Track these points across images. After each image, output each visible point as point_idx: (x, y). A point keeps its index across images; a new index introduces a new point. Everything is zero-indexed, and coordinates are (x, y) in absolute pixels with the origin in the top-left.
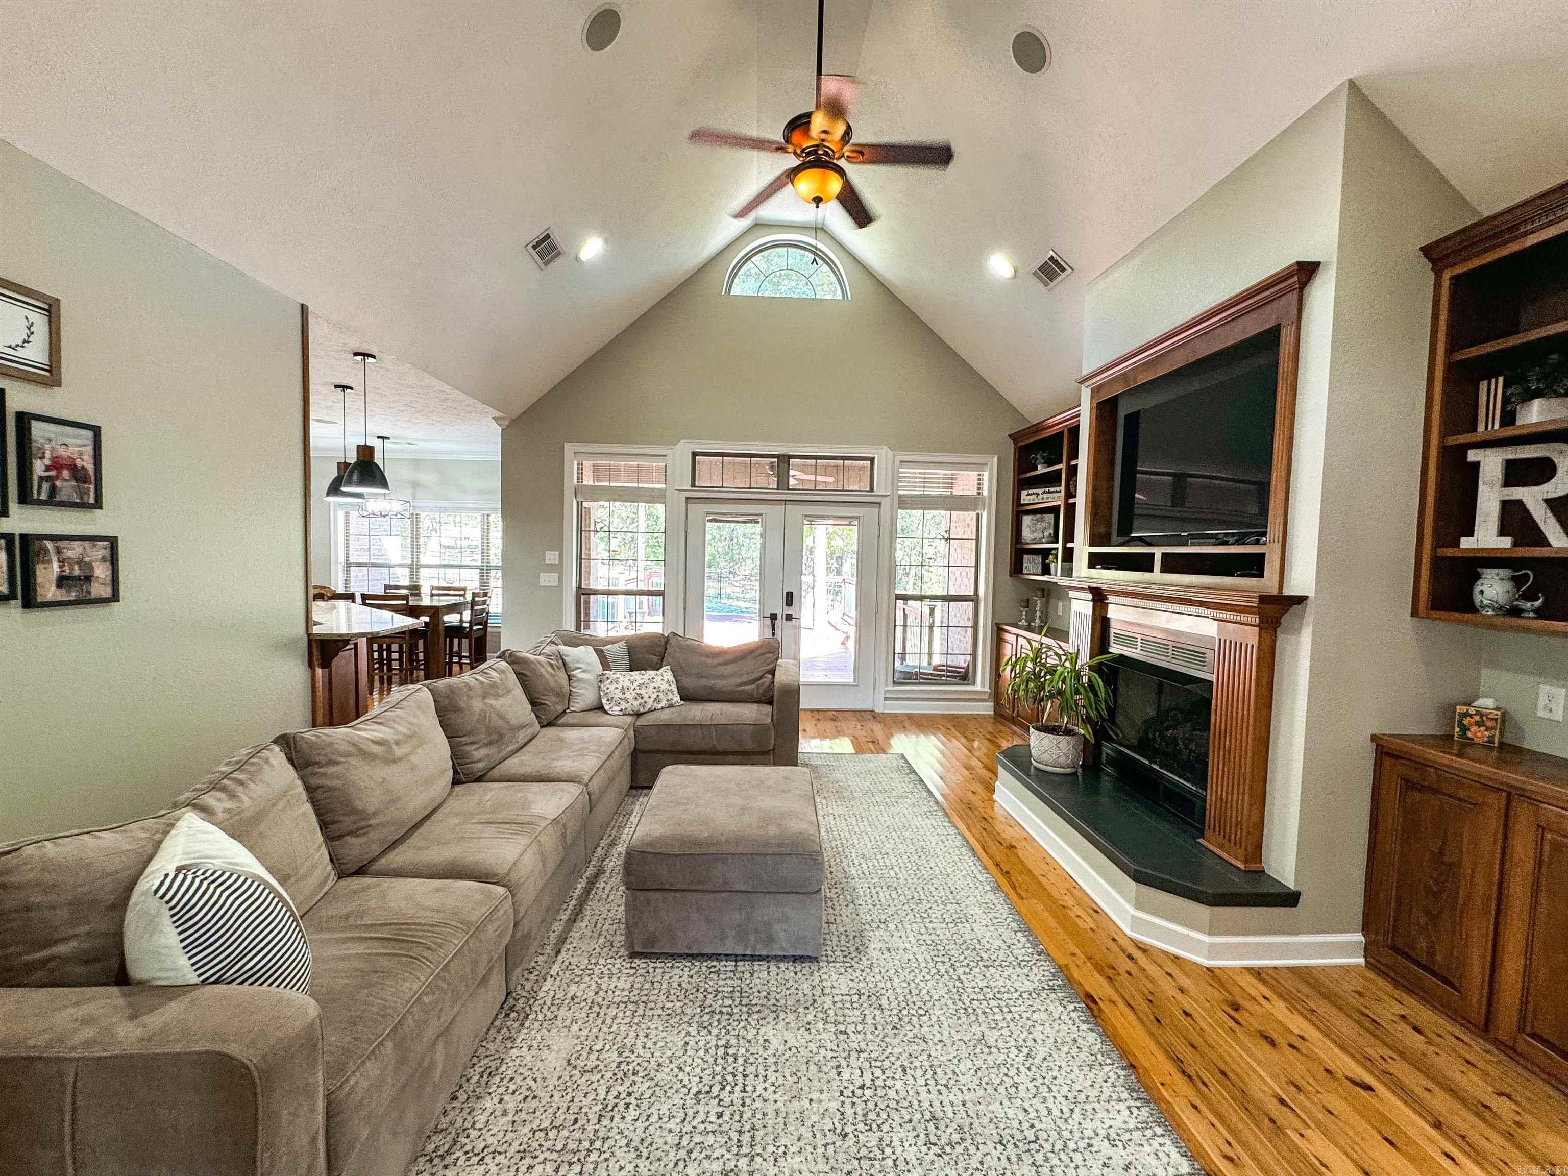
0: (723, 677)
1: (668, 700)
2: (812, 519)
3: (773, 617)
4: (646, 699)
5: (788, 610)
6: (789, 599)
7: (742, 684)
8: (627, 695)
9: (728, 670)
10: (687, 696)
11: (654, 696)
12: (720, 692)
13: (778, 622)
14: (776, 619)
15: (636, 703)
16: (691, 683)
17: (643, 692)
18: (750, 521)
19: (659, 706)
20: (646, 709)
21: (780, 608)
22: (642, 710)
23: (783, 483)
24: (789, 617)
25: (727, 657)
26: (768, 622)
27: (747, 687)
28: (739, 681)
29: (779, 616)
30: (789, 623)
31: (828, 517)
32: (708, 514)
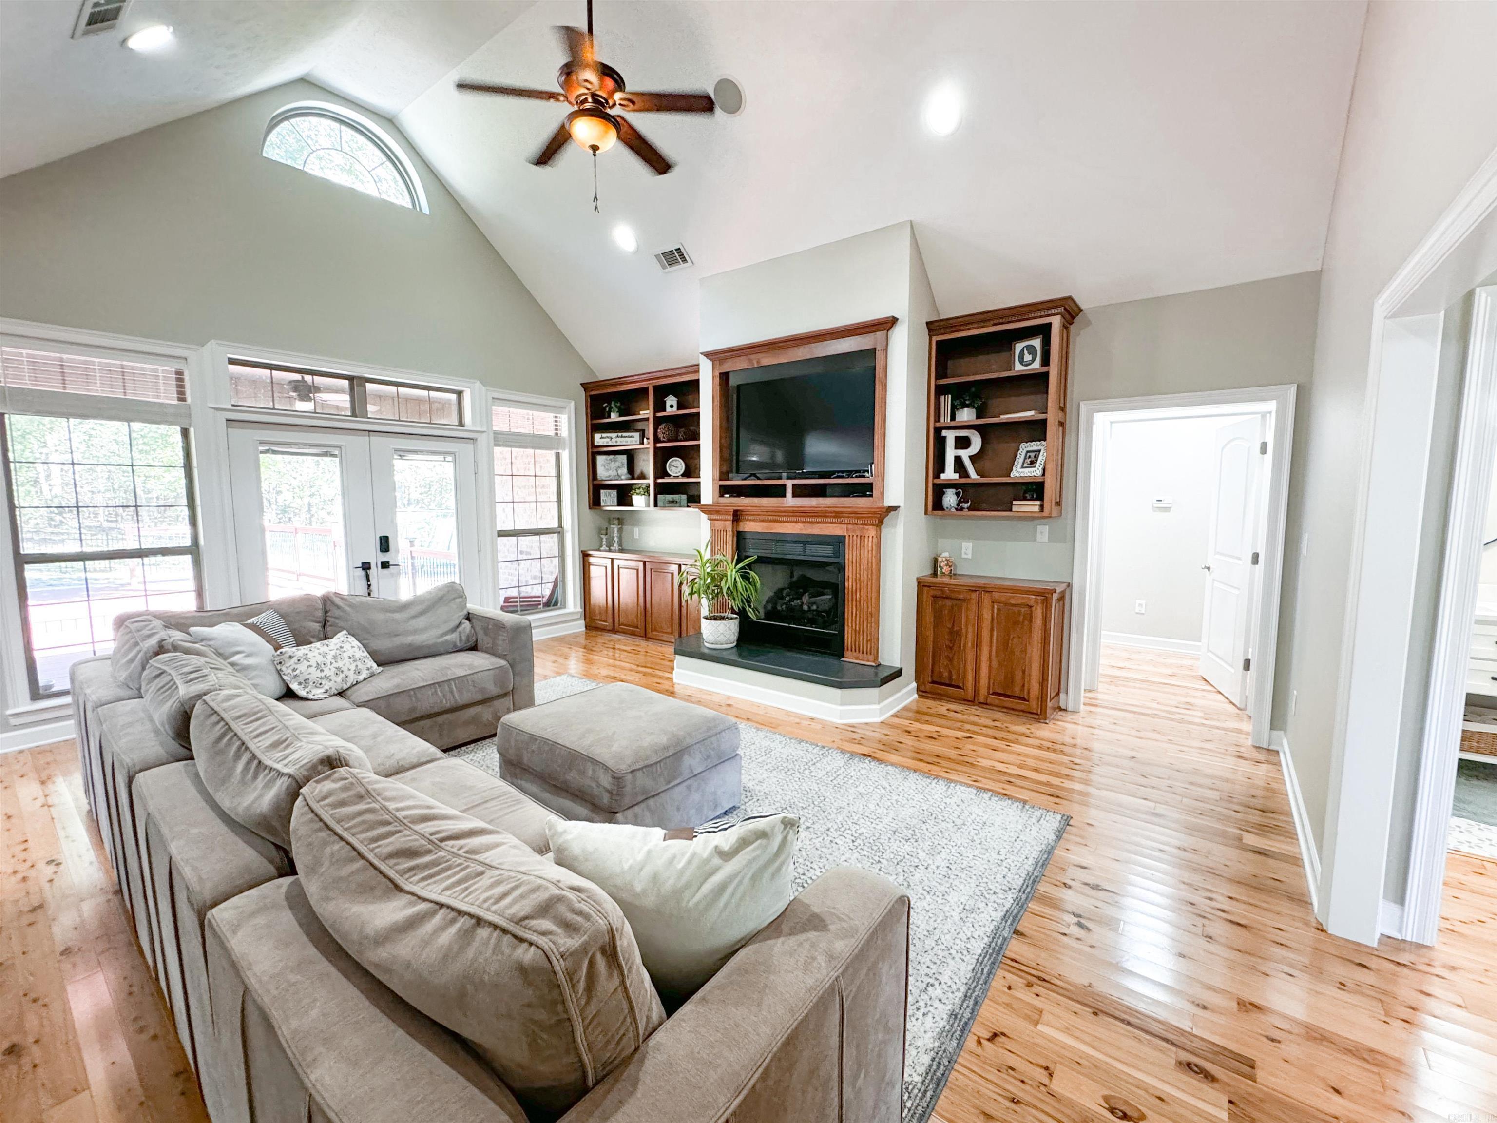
0: (415, 632)
1: (368, 669)
2: (402, 453)
3: (366, 567)
4: (346, 672)
5: (385, 557)
6: (385, 544)
7: (445, 634)
8: (327, 672)
9: (421, 622)
10: (385, 661)
11: (353, 668)
12: (419, 648)
13: (373, 572)
14: (369, 568)
15: (339, 679)
16: (384, 645)
17: (340, 664)
18: (326, 454)
19: (361, 678)
20: (349, 685)
21: (375, 557)
22: (345, 687)
23: (358, 407)
24: (385, 565)
25: (419, 608)
26: (361, 573)
27: (448, 637)
28: (440, 632)
29: (373, 566)
30: (385, 571)
31: (422, 452)
32: (262, 443)
